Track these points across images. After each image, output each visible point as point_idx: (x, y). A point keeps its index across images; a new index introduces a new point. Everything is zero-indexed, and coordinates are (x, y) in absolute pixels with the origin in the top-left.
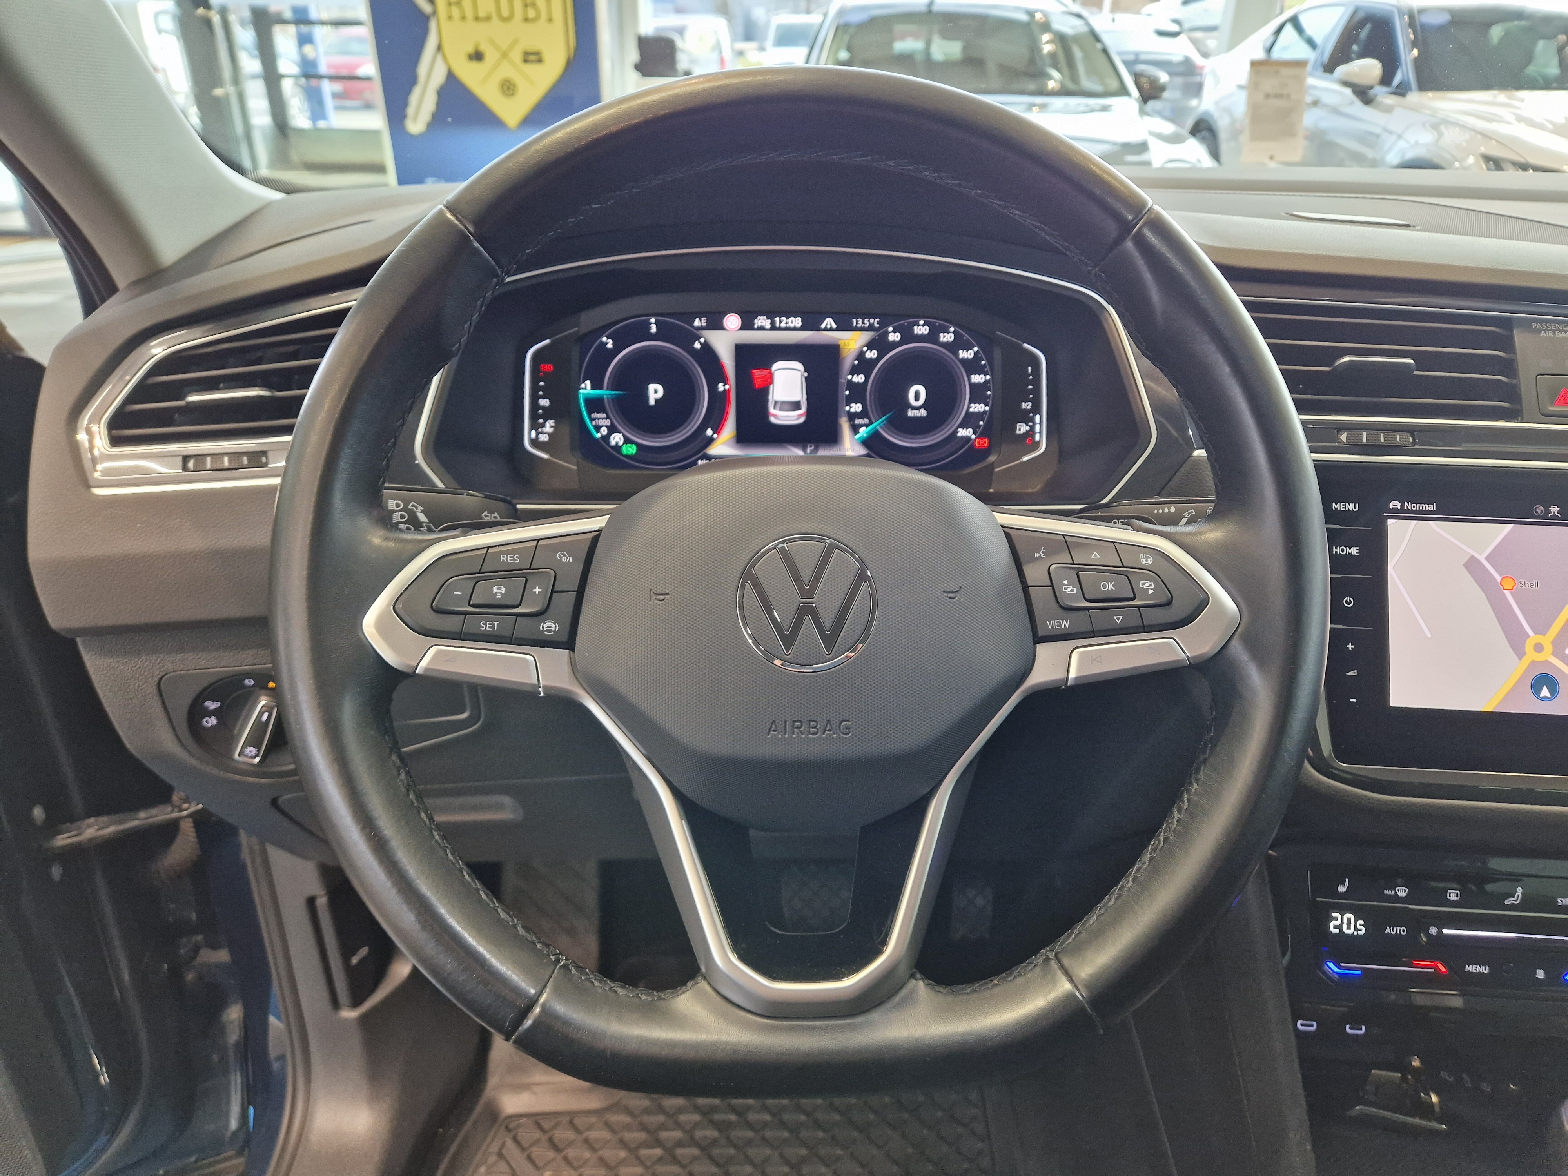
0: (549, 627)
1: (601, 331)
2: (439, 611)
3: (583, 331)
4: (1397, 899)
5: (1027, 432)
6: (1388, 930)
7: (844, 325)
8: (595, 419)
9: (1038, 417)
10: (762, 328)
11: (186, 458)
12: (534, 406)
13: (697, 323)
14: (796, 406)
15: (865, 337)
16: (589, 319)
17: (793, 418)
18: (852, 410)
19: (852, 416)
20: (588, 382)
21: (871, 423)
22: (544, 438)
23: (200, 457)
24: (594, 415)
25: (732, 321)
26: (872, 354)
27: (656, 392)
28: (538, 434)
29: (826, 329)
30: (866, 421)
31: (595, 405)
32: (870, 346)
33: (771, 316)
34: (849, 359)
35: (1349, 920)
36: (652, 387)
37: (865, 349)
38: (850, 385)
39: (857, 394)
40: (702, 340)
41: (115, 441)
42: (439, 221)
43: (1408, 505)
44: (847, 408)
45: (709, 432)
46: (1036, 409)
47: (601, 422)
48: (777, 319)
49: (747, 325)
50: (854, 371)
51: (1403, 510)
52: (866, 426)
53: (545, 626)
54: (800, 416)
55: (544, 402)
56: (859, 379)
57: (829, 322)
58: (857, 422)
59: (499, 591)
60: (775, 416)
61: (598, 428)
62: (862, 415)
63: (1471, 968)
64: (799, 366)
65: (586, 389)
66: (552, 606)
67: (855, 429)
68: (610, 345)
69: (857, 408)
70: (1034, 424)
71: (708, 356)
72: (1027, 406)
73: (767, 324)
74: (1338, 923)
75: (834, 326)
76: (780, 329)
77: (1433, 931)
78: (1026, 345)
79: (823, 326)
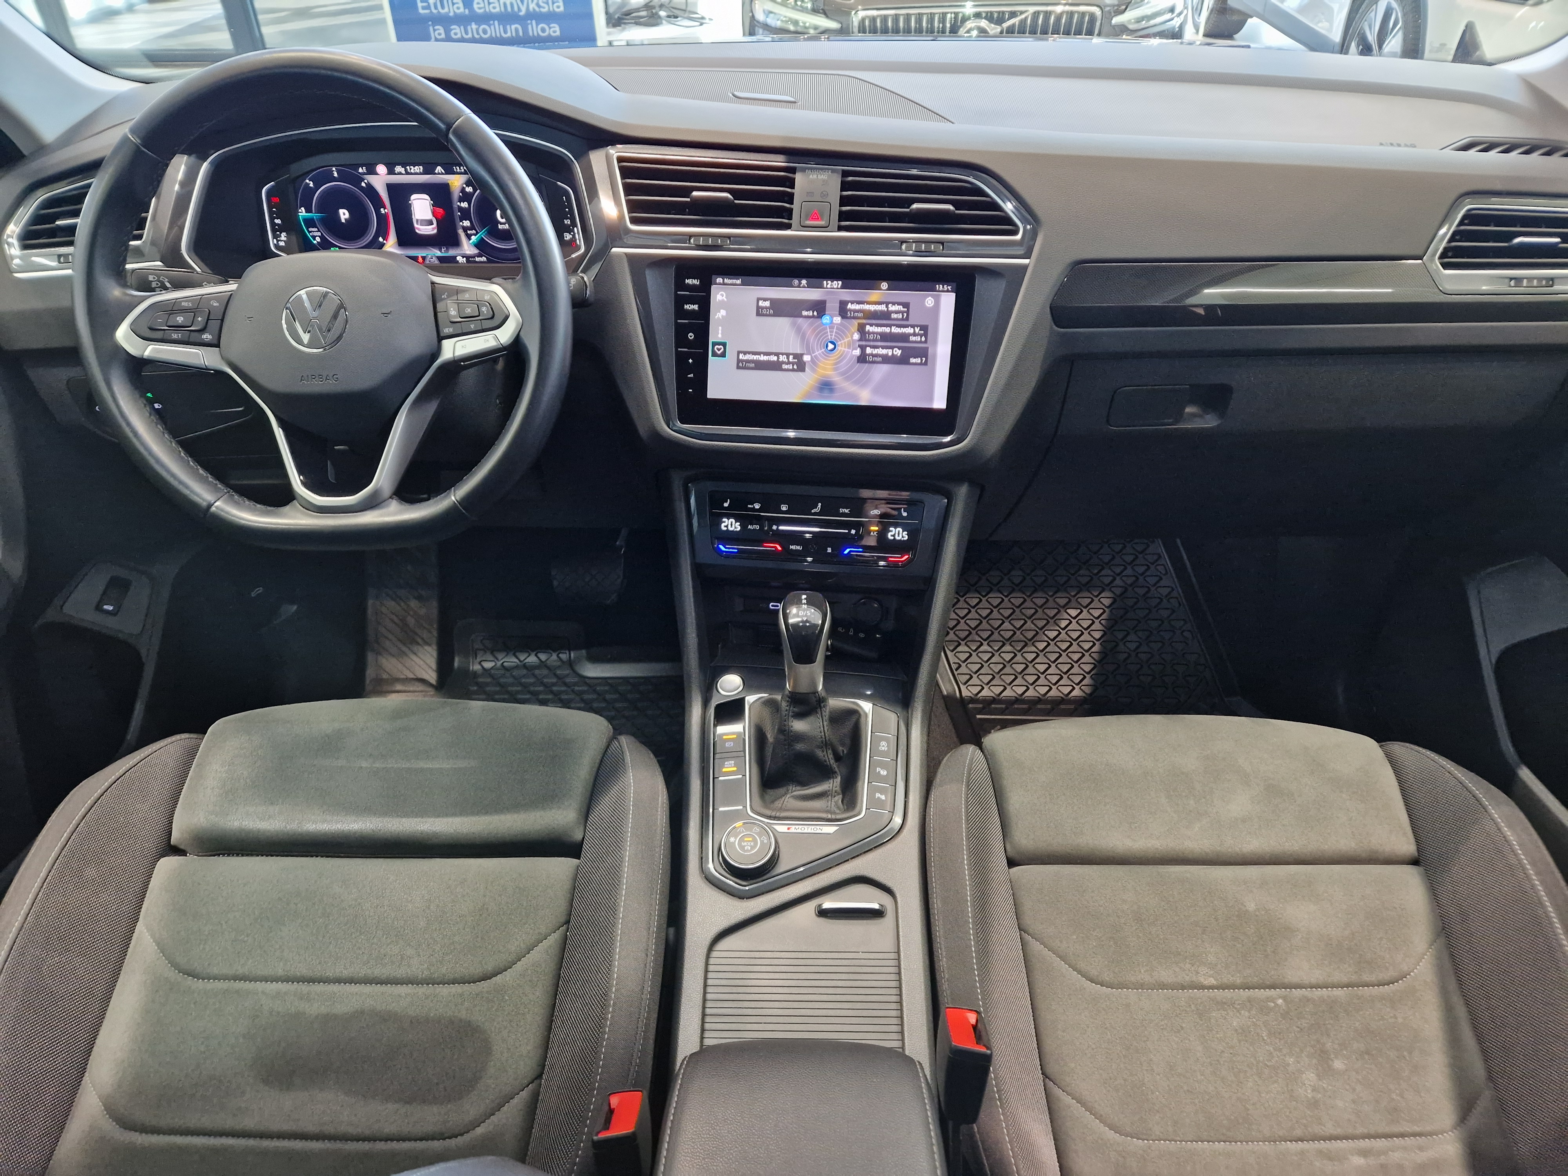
0: (207, 337)
1: (305, 175)
2: (151, 329)
3: (293, 176)
4: (754, 510)
5: (571, 239)
6: (749, 527)
7: (449, 171)
8: (311, 232)
9: (575, 229)
10: (400, 174)
11: (59, 256)
12: (273, 224)
13: (360, 170)
14: (430, 223)
15: (464, 177)
16: (296, 168)
17: (430, 230)
18: (464, 225)
19: (465, 229)
20: (303, 208)
21: (477, 233)
22: (282, 244)
23: (66, 256)
24: (310, 229)
25: (381, 169)
26: (469, 189)
27: (344, 214)
28: (278, 241)
29: (439, 174)
30: (474, 232)
31: (310, 223)
32: (468, 183)
33: (404, 165)
34: (456, 193)
35: (732, 523)
36: (341, 211)
37: (465, 186)
38: (460, 209)
39: (465, 214)
40: (366, 181)
41: (25, 247)
42: (125, 140)
43: (726, 281)
44: (461, 223)
45: (381, 239)
46: (574, 224)
47: (316, 234)
48: (408, 167)
49: (391, 172)
50: (461, 200)
51: (724, 284)
52: (475, 235)
53: (204, 336)
54: (433, 229)
55: (278, 221)
56: (464, 205)
57: (439, 169)
58: (469, 232)
59: (180, 319)
60: (419, 229)
61: (314, 239)
62: (472, 227)
63: (793, 547)
64: (426, 197)
65: (302, 213)
66: (208, 326)
67: (469, 237)
68: (311, 185)
69: (467, 223)
70: (574, 234)
71: (371, 191)
72: (567, 222)
73: (403, 170)
74: (726, 524)
75: (443, 172)
76: (412, 174)
77: (775, 527)
78: (558, 183)
79: (436, 171)
